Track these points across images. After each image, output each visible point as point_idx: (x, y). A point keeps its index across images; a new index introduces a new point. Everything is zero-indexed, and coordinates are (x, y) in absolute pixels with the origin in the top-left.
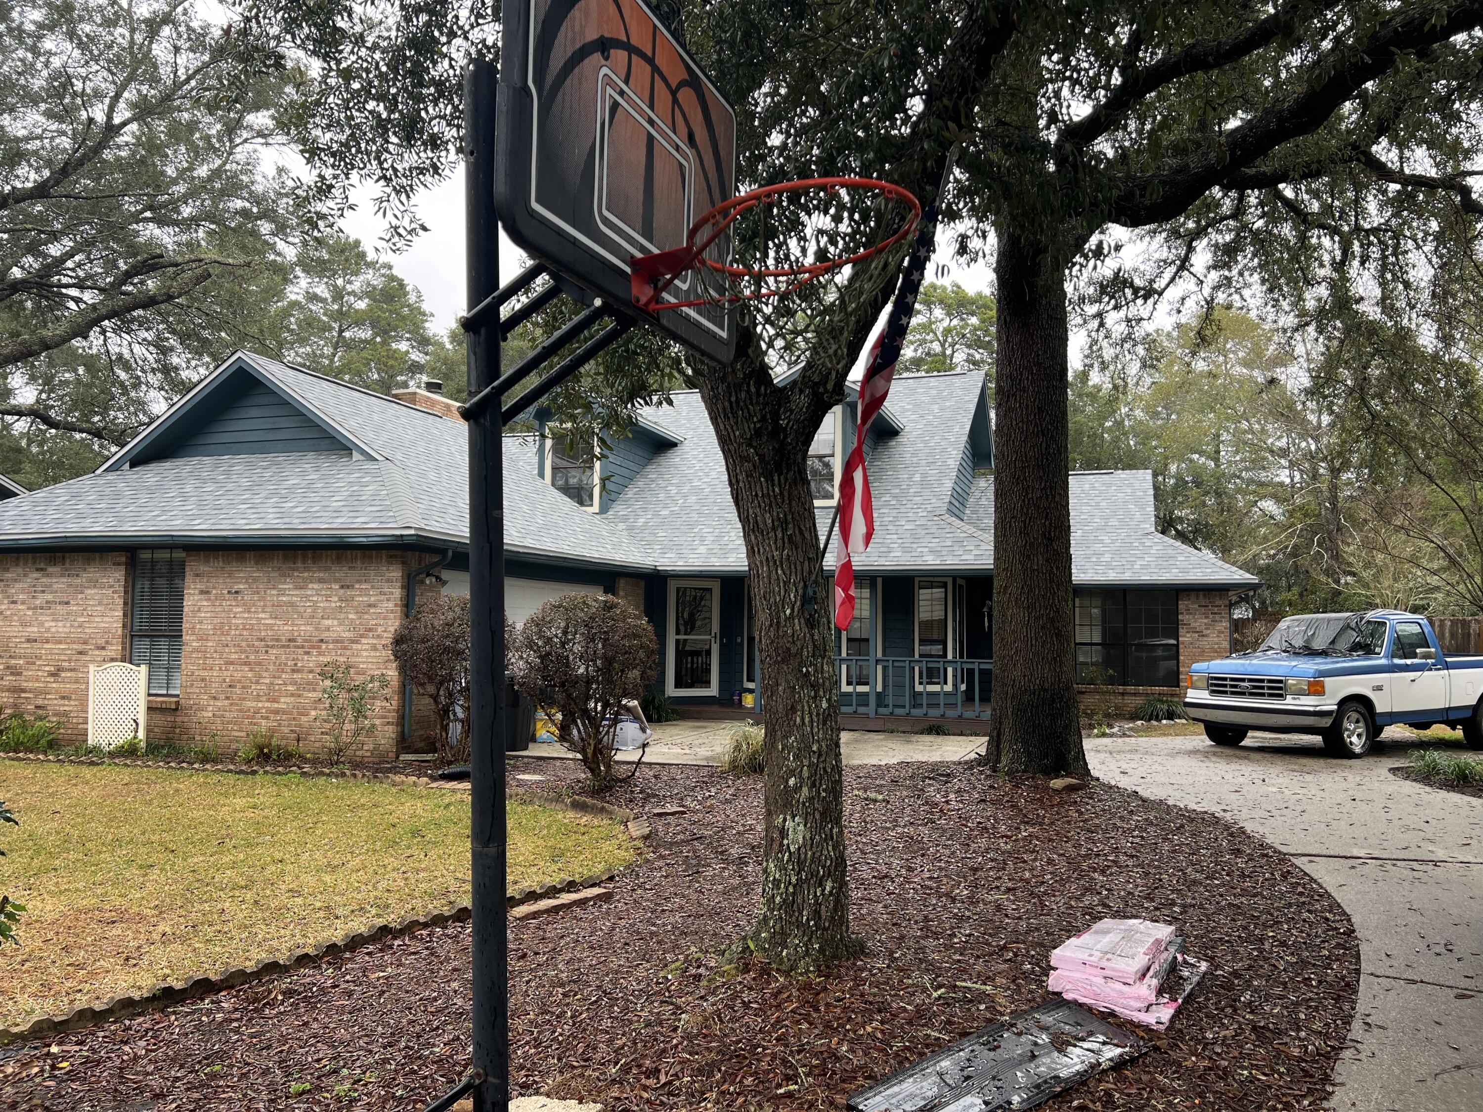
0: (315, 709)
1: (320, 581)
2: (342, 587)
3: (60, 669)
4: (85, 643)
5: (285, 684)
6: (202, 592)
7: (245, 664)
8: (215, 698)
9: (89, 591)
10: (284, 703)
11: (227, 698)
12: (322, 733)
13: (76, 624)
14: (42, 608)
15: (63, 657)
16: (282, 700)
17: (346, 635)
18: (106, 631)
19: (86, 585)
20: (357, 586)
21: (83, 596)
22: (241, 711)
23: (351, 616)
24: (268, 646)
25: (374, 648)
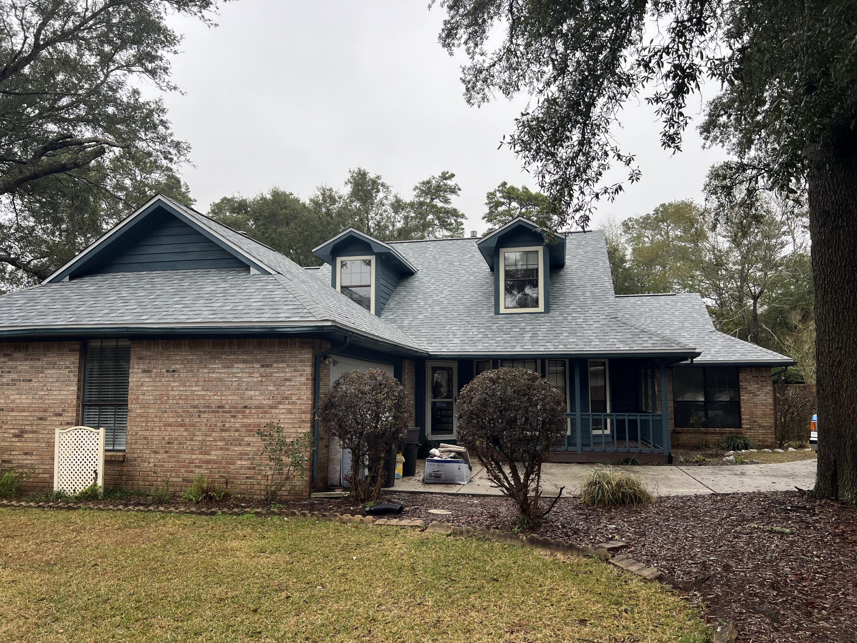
0: (241, 459)
1: (244, 362)
2: (263, 366)
3: (23, 432)
4: (45, 411)
5: (215, 440)
6: (144, 371)
7: (181, 425)
8: (156, 452)
9: (49, 371)
10: (214, 455)
11: (166, 452)
12: (247, 478)
13: (37, 397)
14: (8, 385)
15: (26, 423)
16: (213, 453)
17: (266, 402)
18: (63, 402)
19: (46, 366)
20: (275, 365)
21: (43, 375)
22: (177, 461)
23: (270, 388)
24: (200, 412)
25: (290, 412)
